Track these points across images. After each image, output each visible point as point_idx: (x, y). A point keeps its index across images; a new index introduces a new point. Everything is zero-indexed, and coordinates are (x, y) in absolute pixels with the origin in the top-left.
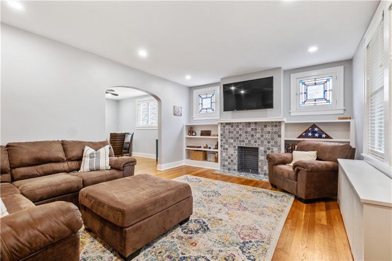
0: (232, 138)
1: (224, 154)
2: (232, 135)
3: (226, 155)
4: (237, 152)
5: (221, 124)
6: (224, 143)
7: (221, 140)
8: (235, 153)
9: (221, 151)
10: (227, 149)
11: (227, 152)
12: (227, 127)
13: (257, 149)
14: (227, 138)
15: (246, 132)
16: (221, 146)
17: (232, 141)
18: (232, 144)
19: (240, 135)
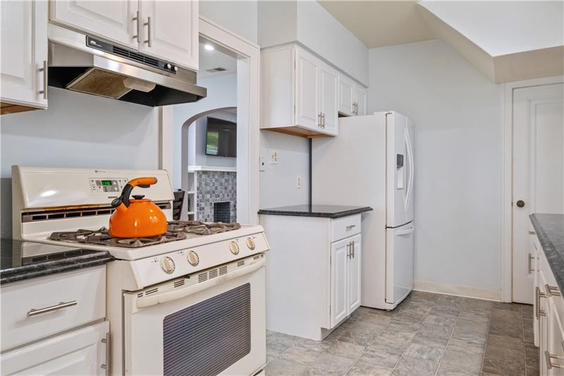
0: (208, 192)
1: (200, 216)
2: (208, 188)
3: (203, 217)
4: (213, 210)
5: (198, 172)
6: (201, 201)
7: (198, 197)
8: (211, 212)
9: (198, 213)
10: (203, 209)
11: (203, 213)
12: (204, 176)
13: (229, 203)
14: (203, 193)
15: (221, 184)
16: (198, 205)
17: (208, 196)
18: (208, 200)
19: (216, 188)
